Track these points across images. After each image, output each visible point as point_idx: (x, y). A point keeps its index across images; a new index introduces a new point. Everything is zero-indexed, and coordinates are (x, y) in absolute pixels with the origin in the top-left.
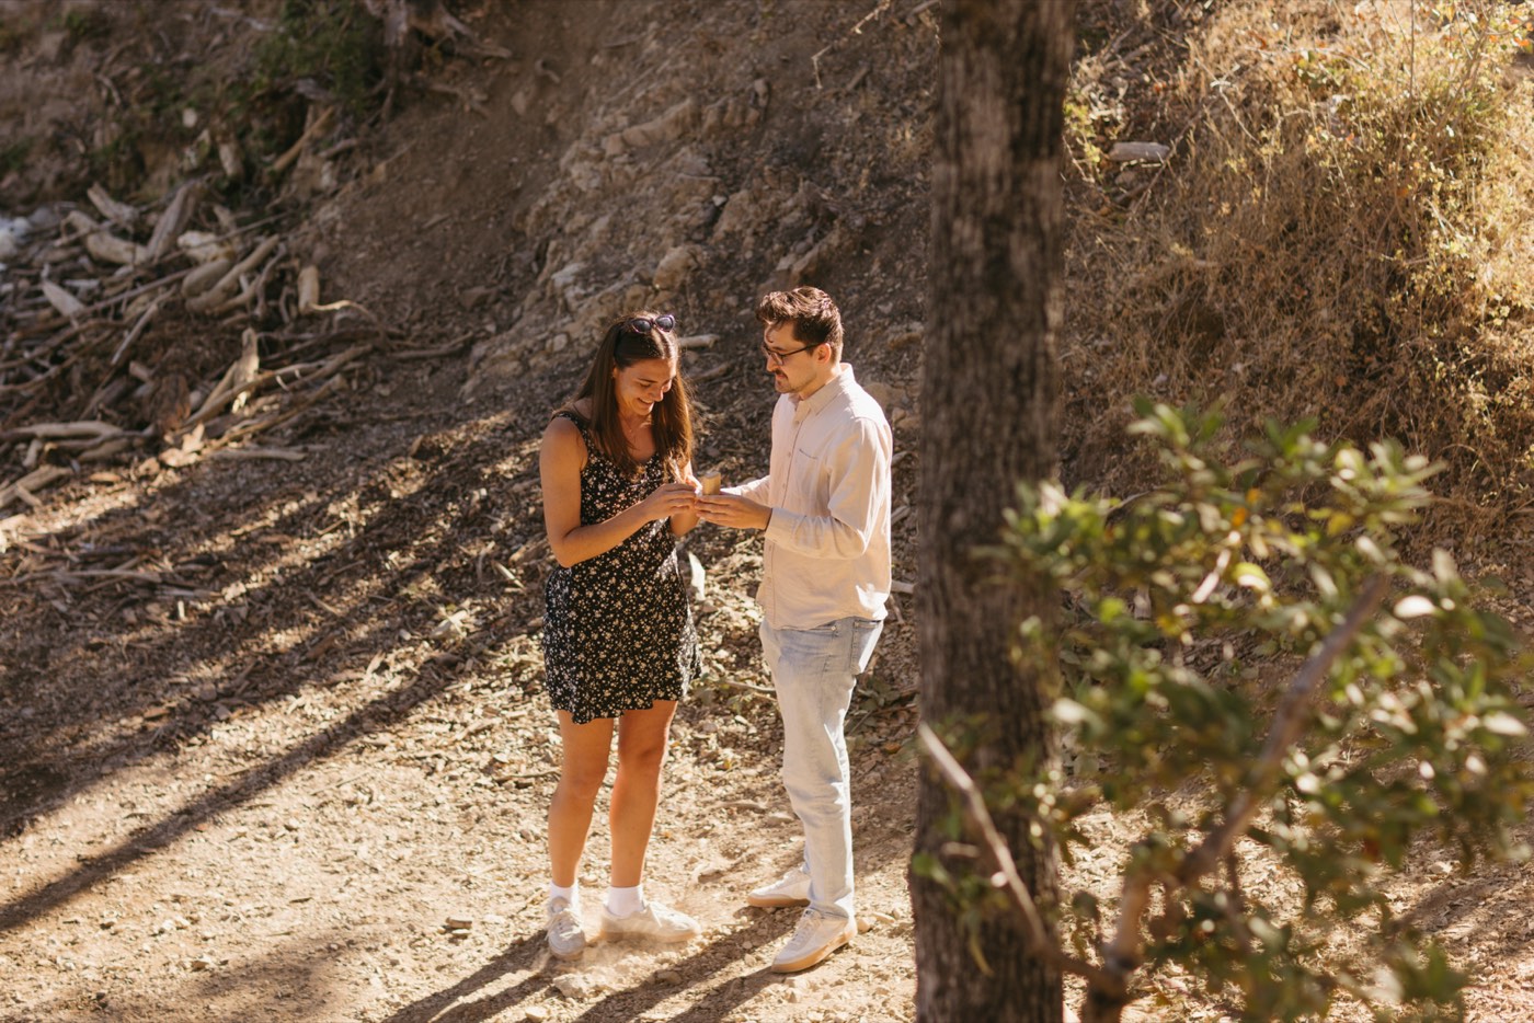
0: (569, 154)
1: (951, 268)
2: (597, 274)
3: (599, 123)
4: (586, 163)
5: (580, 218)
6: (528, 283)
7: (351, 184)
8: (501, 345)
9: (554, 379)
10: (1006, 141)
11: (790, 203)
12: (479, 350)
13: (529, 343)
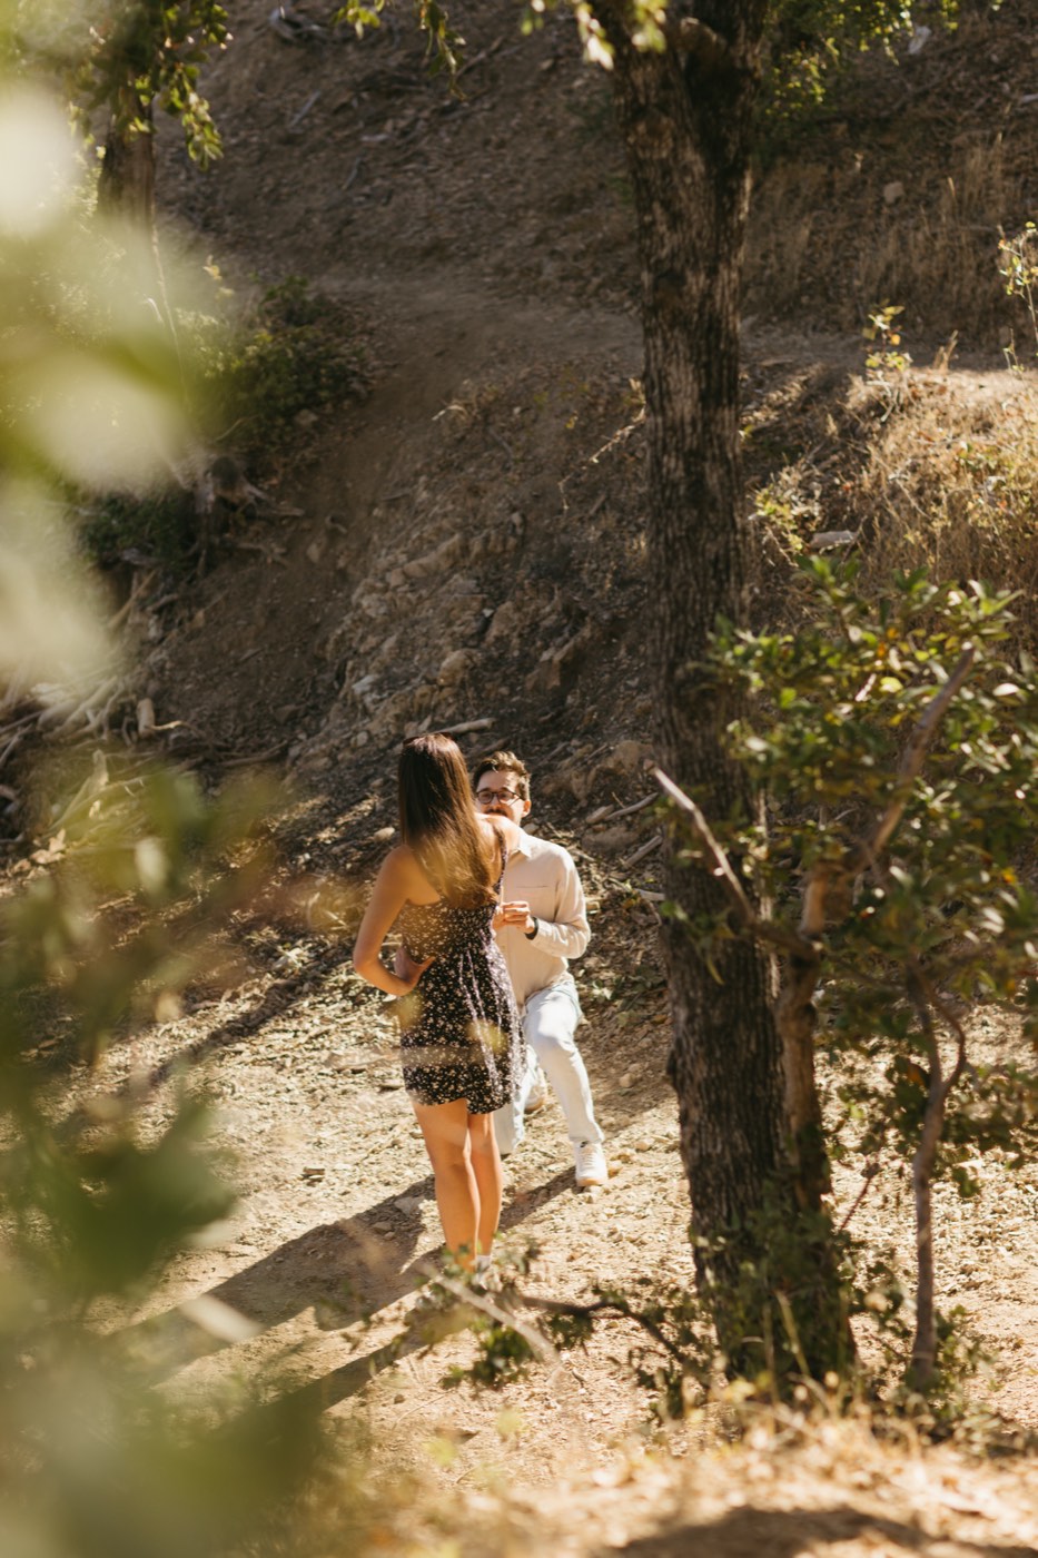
0: (359, 590)
2: (388, 682)
3: (383, 562)
4: (375, 596)
5: (372, 640)
6: (331, 697)
7: (175, 631)
8: (313, 745)
9: (359, 767)
11: (548, 609)
12: (294, 752)
13: (336, 742)
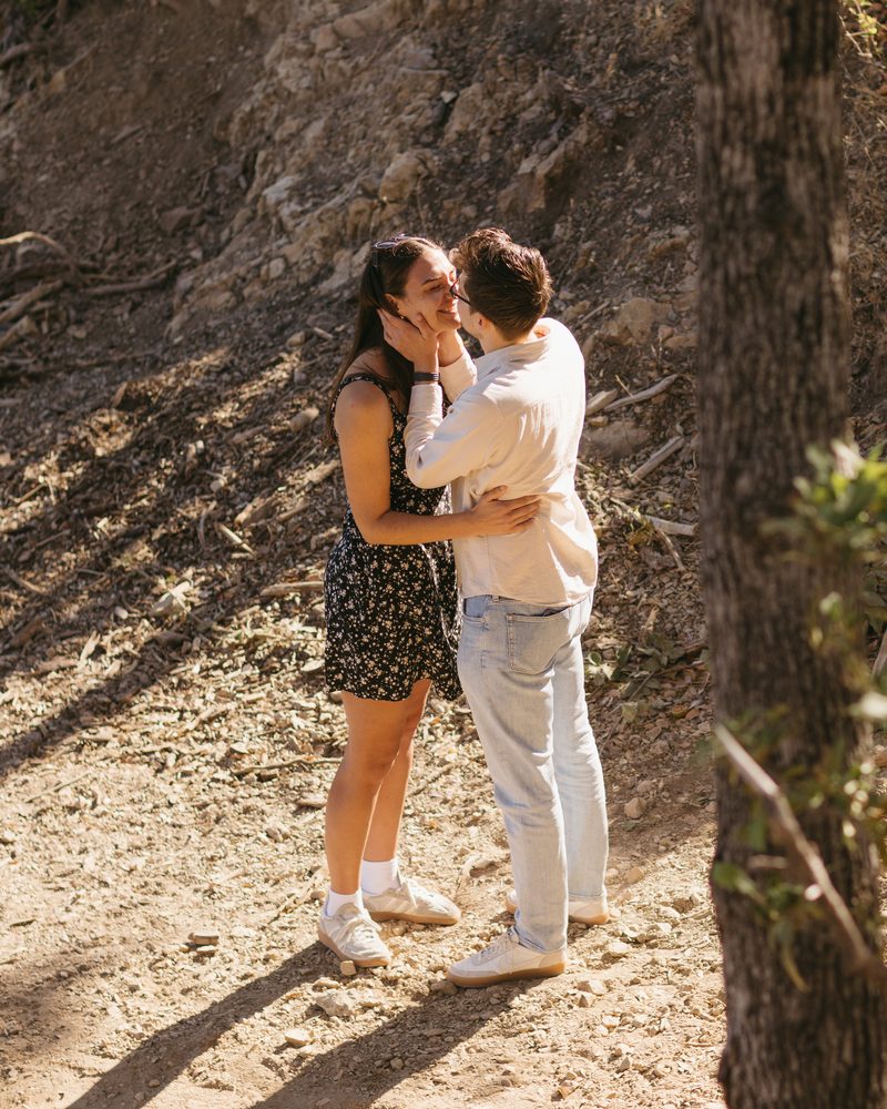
0: (274, 50)
1: (722, 203)
2: (312, 188)
3: (307, 13)
4: (295, 60)
5: (291, 124)
6: (236, 200)
7: (26, 96)
8: (210, 274)
9: (272, 310)
10: (775, 58)
11: (529, 96)
12: (184, 281)
13: (242, 271)
